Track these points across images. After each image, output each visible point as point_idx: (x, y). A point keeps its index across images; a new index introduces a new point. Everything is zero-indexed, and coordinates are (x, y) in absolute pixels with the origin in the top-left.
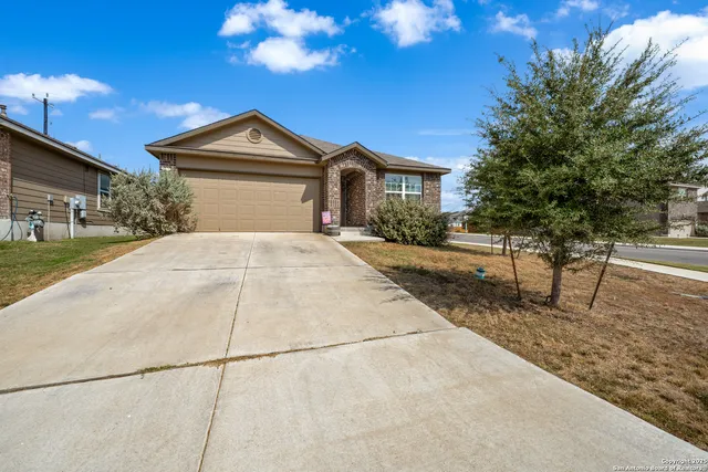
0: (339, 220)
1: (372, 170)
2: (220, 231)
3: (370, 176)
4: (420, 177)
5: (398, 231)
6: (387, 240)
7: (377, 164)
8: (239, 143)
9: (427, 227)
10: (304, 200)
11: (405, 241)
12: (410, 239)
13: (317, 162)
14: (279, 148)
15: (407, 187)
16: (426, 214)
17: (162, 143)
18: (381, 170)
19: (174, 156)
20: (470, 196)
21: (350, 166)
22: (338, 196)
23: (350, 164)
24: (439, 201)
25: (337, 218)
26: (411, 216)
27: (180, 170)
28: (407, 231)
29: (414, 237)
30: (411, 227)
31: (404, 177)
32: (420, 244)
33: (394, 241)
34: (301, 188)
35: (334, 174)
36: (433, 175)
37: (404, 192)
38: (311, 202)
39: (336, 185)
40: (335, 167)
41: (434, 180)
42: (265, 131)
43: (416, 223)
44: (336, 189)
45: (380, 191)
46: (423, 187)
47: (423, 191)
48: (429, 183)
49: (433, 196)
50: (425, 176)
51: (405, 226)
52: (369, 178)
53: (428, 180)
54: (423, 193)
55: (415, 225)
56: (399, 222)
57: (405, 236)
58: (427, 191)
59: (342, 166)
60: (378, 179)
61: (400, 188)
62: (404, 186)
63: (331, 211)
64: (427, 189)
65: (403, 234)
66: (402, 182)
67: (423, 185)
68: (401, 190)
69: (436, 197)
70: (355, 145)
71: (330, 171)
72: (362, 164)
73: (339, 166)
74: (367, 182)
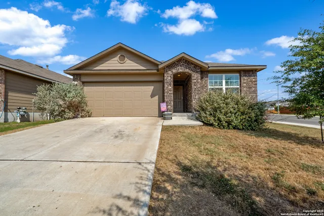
0: (172, 108)
1: (197, 72)
2: (104, 116)
3: (196, 76)
4: (238, 74)
5: (215, 117)
6: (206, 124)
7: (201, 67)
8: (113, 64)
9: (243, 113)
10: (152, 96)
11: (220, 125)
12: (225, 124)
13: (158, 70)
14: (137, 65)
15: (227, 83)
16: (242, 102)
17: (73, 69)
18: (204, 71)
19: (80, 75)
20: (289, 84)
21: (180, 71)
22: (172, 92)
23: (180, 69)
24: (255, 92)
25: (171, 107)
27: (83, 83)
28: (222, 117)
29: (229, 123)
30: (226, 114)
31: (224, 76)
32: (235, 128)
33: (212, 125)
34: (151, 88)
35: (169, 77)
36: (250, 72)
37: (224, 87)
38: (157, 98)
39: (170, 84)
40: (169, 72)
41: (250, 76)
42: (128, 56)
43: (232, 110)
44: (170, 87)
45: (204, 87)
46: (240, 82)
47: (240, 85)
48: (246, 78)
49: (250, 88)
50: (242, 73)
51: (221, 112)
52: (195, 78)
53: (245, 76)
54: (240, 86)
55: (231, 112)
56: (215, 110)
57: (221, 121)
58: (245, 85)
59: (174, 71)
60: (202, 78)
61: (221, 84)
62: (224, 82)
63: (166, 102)
64: (245, 83)
65: (219, 120)
66: (222, 79)
67: (240, 80)
68: (222, 85)
69: (253, 89)
70: (183, 55)
71: (165, 75)
72: (189, 68)
73: (172, 71)
74: (193, 81)
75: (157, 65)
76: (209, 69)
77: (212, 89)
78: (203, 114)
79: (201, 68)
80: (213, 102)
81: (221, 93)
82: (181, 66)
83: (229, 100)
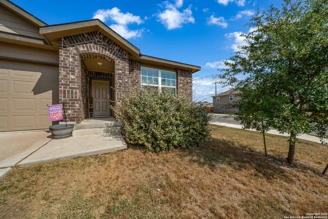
0: (76, 115)
1: (124, 59)
11: (156, 148)
12: (163, 144)
15: (163, 81)
18: (135, 61)
21: (94, 51)
23: (95, 49)
24: (190, 94)
26: (165, 110)
28: (159, 132)
30: (164, 126)
31: (160, 72)
33: (143, 146)
34: (35, 76)
35: (69, 58)
36: (186, 72)
37: (160, 86)
39: (73, 72)
40: (71, 48)
41: (186, 76)
43: (173, 120)
44: (73, 77)
45: (135, 83)
46: (177, 82)
47: (177, 85)
48: (182, 78)
49: (186, 90)
50: (179, 71)
51: (157, 124)
53: (182, 75)
54: (177, 87)
55: (171, 124)
56: (148, 119)
57: (156, 139)
58: (181, 85)
59: (81, 49)
60: (131, 70)
61: (157, 81)
62: (160, 79)
63: (64, 104)
64: (181, 83)
65: (154, 136)
66: (158, 76)
67: (177, 79)
68: (158, 84)
69: (189, 91)
70: (97, 23)
71: (62, 52)
72: (111, 50)
73: (77, 49)
74: (117, 72)
75: (37, 27)
76: (142, 58)
77: (146, 87)
78: (128, 128)
79: (130, 54)
80: (145, 106)
81: (156, 93)
82: (95, 43)
83: (168, 104)
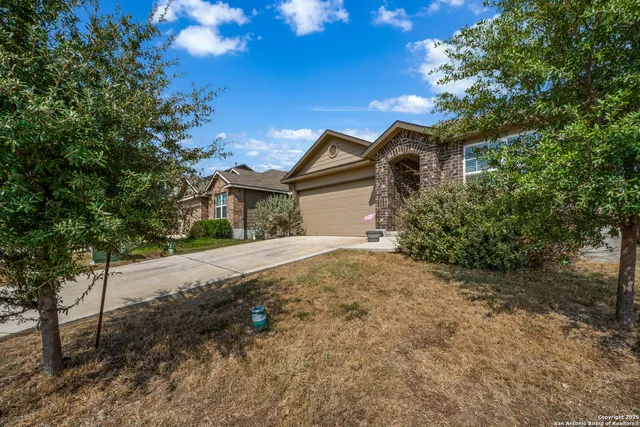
1: (430, 149)
2: (317, 235)
3: (426, 158)
8: (325, 162)
10: (372, 203)
14: (350, 155)
19: (294, 183)
21: (400, 153)
22: (386, 194)
25: (384, 220)
27: (298, 192)
34: (369, 190)
35: (382, 169)
39: (384, 181)
40: (383, 159)
42: (340, 145)
44: (384, 186)
52: (426, 161)
59: (390, 156)
70: (397, 125)
71: (377, 166)
72: (415, 145)
73: (387, 158)
74: (422, 169)
82: (400, 145)
